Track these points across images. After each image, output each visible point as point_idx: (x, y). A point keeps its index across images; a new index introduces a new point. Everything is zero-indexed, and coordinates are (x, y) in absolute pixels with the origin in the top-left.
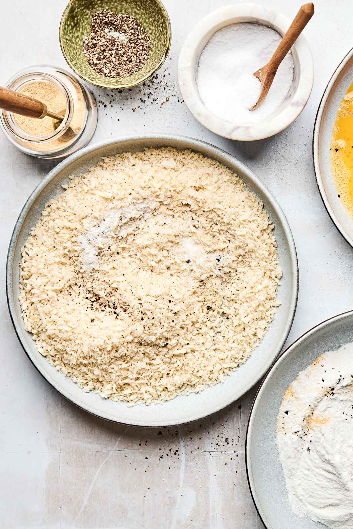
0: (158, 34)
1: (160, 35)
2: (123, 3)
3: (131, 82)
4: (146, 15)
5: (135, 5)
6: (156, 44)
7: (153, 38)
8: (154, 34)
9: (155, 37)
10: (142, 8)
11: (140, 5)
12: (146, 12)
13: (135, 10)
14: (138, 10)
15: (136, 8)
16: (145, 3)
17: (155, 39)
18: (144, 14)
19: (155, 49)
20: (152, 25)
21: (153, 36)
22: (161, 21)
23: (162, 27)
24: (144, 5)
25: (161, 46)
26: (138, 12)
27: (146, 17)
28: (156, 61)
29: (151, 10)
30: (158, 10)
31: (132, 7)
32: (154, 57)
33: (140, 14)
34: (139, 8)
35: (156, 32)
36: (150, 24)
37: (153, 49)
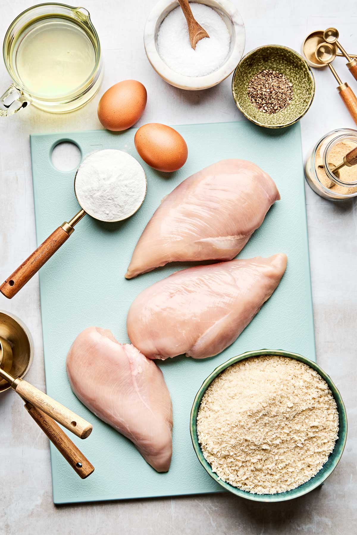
0: (298, 103)
1: (299, 105)
2: (287, 70)
3: (265, 123)
4: (297, 86)
5: (294, 75)
6: (293, 108)
7: (293, 104)
8: (295, 101)
9: (295, 104)
10: (298, 80)
11: (298, 78)
12: (299, 84)
13: (292, 79)
14: (294, 80)
15: (294, 78)
16: (302, 78)
17: (294, 105)
18: (296, 85)
19: (290, 111)
20: (297, 95)
21: (293, 103)
22: (306, 96)
23: (305, 101)
24: (301, 79)
25: (297, 112)
26: (293, 81)
27: (297, 87)
28: (288, 119)
29: (304, 85)
30: (309, 89)
31: (291, 75)
32: (287, 116)
33: (294, 83)
34: (295, 79)
35: (297, 101)
36: (296, 94)
37: (289, 111)
